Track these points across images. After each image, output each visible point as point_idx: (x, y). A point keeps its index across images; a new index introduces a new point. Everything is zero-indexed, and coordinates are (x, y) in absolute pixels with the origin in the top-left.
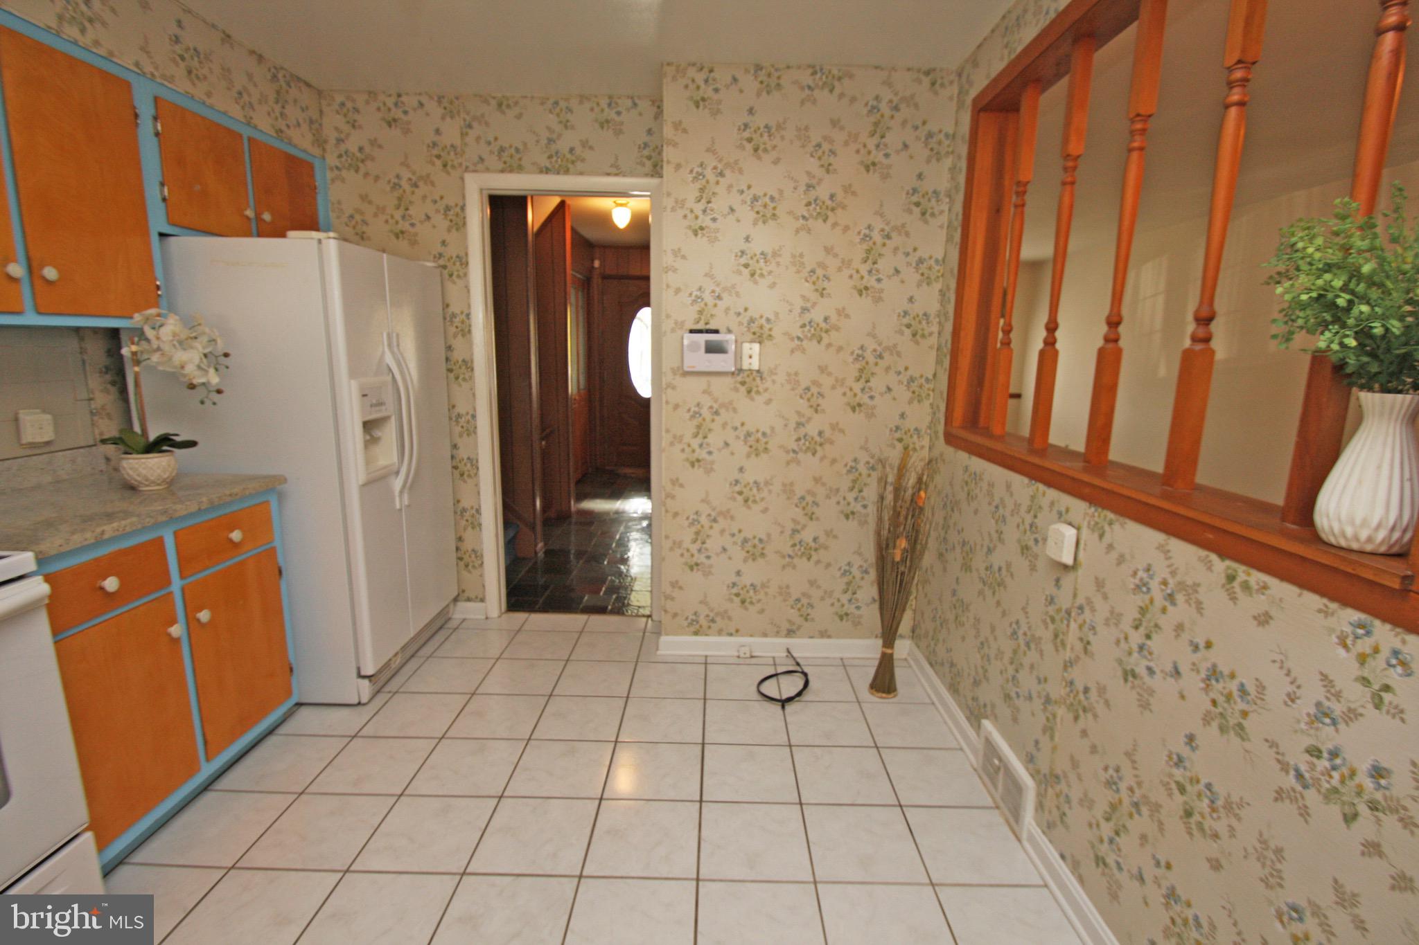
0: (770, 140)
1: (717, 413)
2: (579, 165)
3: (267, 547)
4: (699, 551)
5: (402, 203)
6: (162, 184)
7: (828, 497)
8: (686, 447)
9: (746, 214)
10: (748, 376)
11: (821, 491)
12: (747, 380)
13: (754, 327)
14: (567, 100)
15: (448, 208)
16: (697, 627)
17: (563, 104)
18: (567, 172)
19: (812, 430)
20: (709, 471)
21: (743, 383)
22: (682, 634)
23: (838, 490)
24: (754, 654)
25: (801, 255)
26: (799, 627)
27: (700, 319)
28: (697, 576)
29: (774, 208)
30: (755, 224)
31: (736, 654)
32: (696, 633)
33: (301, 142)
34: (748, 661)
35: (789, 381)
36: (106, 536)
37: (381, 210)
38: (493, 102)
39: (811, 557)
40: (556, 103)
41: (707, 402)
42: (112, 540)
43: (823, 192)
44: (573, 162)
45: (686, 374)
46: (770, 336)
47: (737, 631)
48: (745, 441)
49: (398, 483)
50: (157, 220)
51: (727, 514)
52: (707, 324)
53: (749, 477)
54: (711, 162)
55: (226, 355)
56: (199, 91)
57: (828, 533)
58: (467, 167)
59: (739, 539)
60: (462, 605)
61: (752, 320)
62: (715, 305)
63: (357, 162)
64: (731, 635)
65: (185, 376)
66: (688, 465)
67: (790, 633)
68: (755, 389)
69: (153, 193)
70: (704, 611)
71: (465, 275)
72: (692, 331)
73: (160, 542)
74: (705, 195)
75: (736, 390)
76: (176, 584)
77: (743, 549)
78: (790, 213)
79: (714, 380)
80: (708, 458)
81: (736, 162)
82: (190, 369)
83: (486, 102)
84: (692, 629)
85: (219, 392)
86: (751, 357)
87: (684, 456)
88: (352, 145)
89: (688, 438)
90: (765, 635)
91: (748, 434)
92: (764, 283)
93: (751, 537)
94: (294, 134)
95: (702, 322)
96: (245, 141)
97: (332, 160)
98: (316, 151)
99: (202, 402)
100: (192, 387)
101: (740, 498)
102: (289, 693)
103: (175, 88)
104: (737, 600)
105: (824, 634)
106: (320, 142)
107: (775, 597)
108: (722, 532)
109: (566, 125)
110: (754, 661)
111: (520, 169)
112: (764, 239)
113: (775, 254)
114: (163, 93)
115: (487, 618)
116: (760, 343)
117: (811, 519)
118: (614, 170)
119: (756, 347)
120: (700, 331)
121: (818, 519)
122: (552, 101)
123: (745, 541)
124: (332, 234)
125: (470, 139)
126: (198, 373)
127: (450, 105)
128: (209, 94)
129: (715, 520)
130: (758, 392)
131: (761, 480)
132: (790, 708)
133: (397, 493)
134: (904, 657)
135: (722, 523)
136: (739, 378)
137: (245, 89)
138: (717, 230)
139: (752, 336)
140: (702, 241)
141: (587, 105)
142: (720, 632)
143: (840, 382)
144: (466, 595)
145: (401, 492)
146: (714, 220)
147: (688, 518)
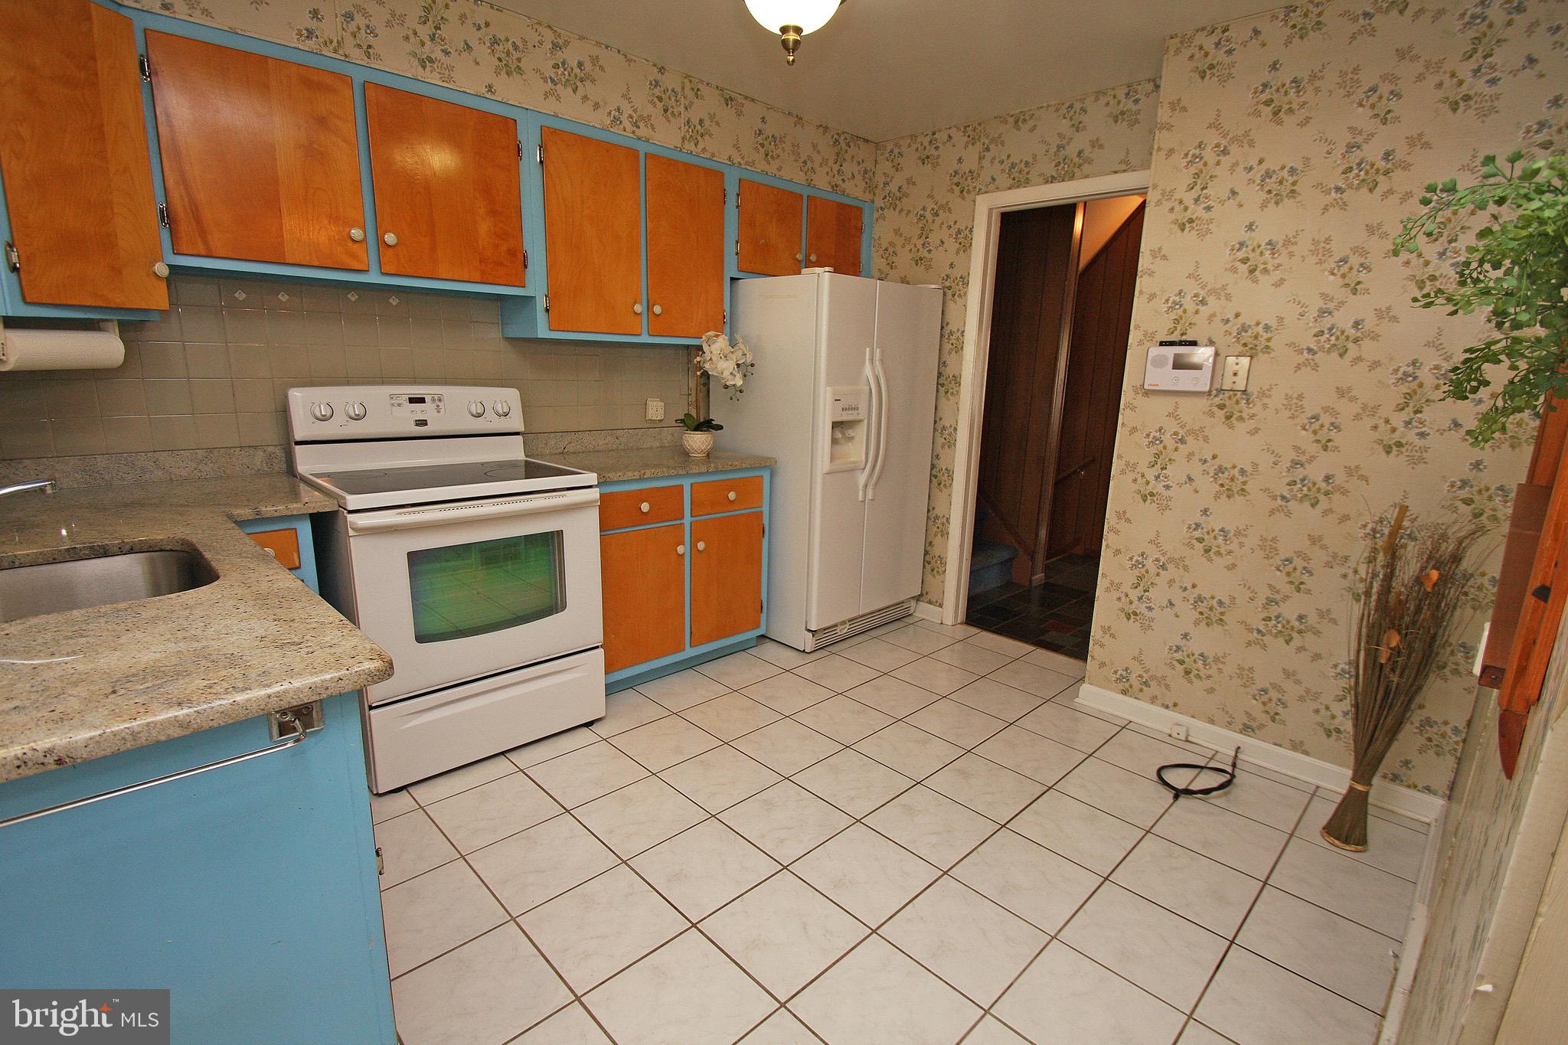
0: (1298, 96)
1: (1182, 441)
2: (1086, 168)
3: (757, 510)
4: (1140, 598)
5: (924, 233)
6: (737, 242)
7: (1329, 565)
8: (1139, 477)
9: (1253, 196)
10: (1230, 398)
11: (1318, 557)
12: (1228, 403)
13: (1246, 337)
14: (1082, 100)
15: (959, 232)
16: (1127, 685)
17: (1077, 106)
18: (1072, 178)
19: (1315, 472)
20: (1163, 508)
21: (1221, 407)
22: (1108, 689)
23: (1346, 558)
24: (1190, 739)
25: (1328, 240)
26: (1262, 726)
27: (1176, 328)
28: (1134, 626)
29: (1294, 183)
30: (1263, 206)
31: (1169, 732)
32: (1124, 692)
33: (854, 191)
34: (1180, 744)
35: (1287, 407)
36: (646, 476)
37: (908, 240)
38: (1011, 120)
39: (1291, 639)
40: (1071, 106)
41: (1171, 426)
42: (650, 479)
43: (1372, 152)
44: (1080, 166)
45: (1147, 393)
46: (1267, 347)
47: (1175, 705)
48: (1215, 479)
49: (862, 478)
50: (731, 269)
51: (1181, 563)
52: (1182, 335)
53: (1215, 523)
54: (1212, 138)
55: (752, 365)
56: (772, 169)
57: (1322, 614)
58: (980, 189)
59: (1192, 595)
60: (922, 605)
61: (1244, 328)
62: (1197, 312)
63: (895, 201)
64: (1167, 707)
65: (723, 379)
66: (1138, 497)
67: (1247, 729)
68: (1237, 414)
69: (730, 249)
70: (1136, 670)
71: (965, 294)
72: (1162, 344)
73: (682, 487)
74: (1200, 182)
75: (1212, 414)
76: (687, 519)
77: (1195, 608)
78: (1318, 185)
79: (1183, 401)
80: (1165, 493)
81: (1247, 134)
82: (726, 374)
83: (1005, 122)
84: (1121, 686)
85: (741, 391)
86: (1235, 374)
87: (1135, 487)
88: (893, 187)
89: (1143, 467)
90: (1212, 722)
91: (1221, 470)
92: (1266, 281)
93: (1208, 596)
94: (848, 186)
95: (1177, 332)
96: (805, 198)
97: (879, 203)
98: (868, 197)
99: (731, 399)
100: (726, 387)
101: (1199, 546)
102: (758, 626)
103: (755, 170)
104: (1180, 668)
105: (1297, 746)
106: (871, 188)
107: (1231, 677)
108: (1171, 582)
109: (1078, 127)
110: (1188, 746)
111: (1027, 182)
112: (1273, 224)
113: (1287, 242)
114: (746, 175)
115: (942, 623)
116: (1252, 357)
117: (1298, 590)
118: (1124, 167)
119: (1245, 361)
120: (1172, 344)
121: (1309, 592)
122: (1067, 105)
123: (1200, 599)
124: (827, 269)
125: (986, 163)
126: (730, 377)
127: (973, 132)
128: (780, 169)
129: (1163, 567)
130: (1241, 419)
131: (1231, 528)
132: (1183, 801)
133: (861, 487)
134: (1427, 820)
135: (1172, 571)
136: (1217, 401)
137: (809, 157)
138: (1211, 221)
139: (1240, 348)
140: (1190, 236)
141: (1103, 100)
142: (1153, 700)
143: (1371, 410)
144: (929, 597)
145: (866, 486)
146: (1208, 209)
147: (1131, 559)
